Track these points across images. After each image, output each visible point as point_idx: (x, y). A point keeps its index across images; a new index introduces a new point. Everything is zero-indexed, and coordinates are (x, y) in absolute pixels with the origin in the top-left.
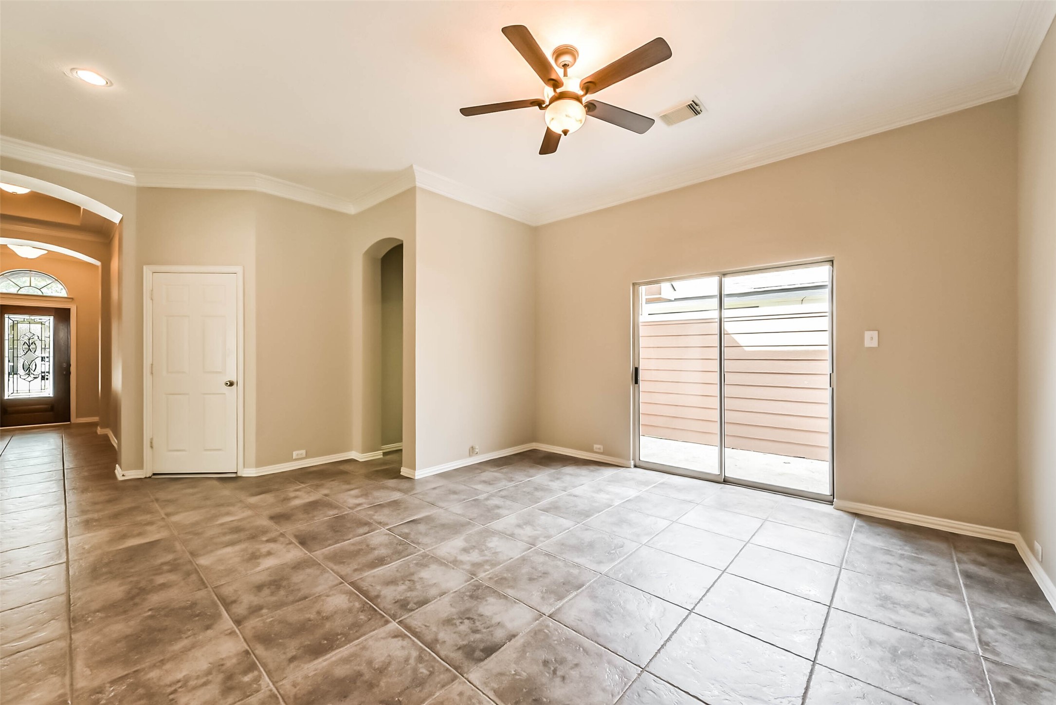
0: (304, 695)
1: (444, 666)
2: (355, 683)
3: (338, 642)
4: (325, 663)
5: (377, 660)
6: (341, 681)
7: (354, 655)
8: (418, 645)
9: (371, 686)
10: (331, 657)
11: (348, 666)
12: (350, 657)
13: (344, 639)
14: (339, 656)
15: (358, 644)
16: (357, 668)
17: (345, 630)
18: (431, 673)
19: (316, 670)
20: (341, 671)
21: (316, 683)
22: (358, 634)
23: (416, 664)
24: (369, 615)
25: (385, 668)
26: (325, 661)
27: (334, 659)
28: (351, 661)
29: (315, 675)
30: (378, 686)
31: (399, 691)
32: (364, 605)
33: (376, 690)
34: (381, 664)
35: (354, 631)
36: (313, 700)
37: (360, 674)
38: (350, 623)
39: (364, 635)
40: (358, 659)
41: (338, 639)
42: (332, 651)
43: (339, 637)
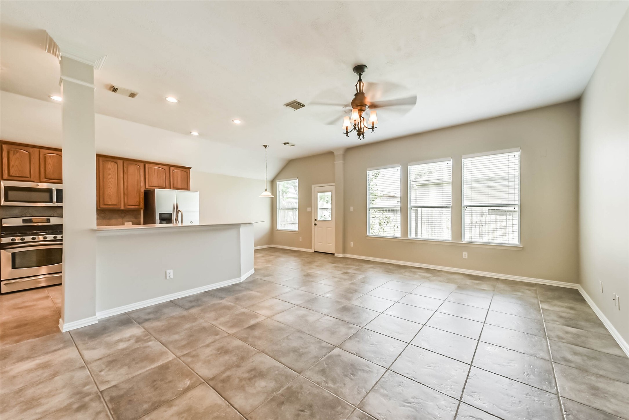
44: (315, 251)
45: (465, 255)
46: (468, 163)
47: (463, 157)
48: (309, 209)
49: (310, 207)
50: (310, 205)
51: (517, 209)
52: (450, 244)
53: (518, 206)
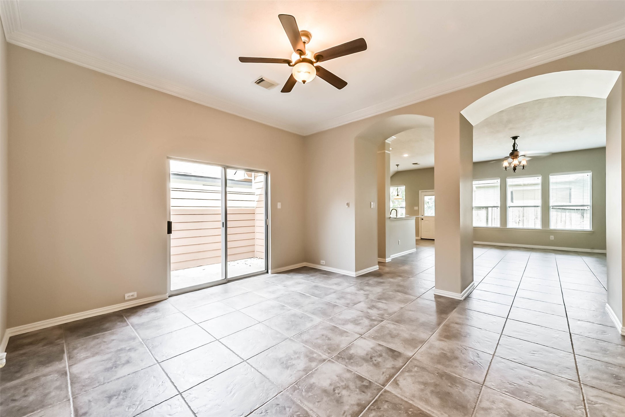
0: (461, 411)
1: (409, 363)
2: (439, 392)
3: (415, 412)
4: (435, 411)
5: (419, 387)
6: (441, 398)
7: (421, 399)
8: (399, 374)
9: (436, 385)
10: (429, 410)
11: (431, 399)
12: (423, 400)
13: (411, 410)
14: (426, 407)
15: (412, 400)
16: (429, 394)
17: (402, 412)
18: (416, 366)
19: (442, 414)
20: (436, 401)
21: (450, 410)
22: (403, 403)
23: (413, 372)
24: (382, 403)
25: (422, 383)
26: (433, 413)
27: (429, 408)
28: (426, 399)
29: (445, 413)
30: (435, 383)
31: (432, 375)
32: (371, 410)
33: (438, 383)
34: (421, 385)
35: (402, 406)
36: (460, 406)
37: (432, 392)
38: (394, 411)
39: (402, 400)
40: (423, 396)
41: (413, 413)
42: (424, 412)
43: (410, 413)
44: (422, 238)
45: (552, 237)
46: (553, 179)
47: (550, 174)
48: (416, 208)
49: (417, 206)
50: (418, 205)
51: (589, 208)
52: (541, 231)
53: (590, 206)
